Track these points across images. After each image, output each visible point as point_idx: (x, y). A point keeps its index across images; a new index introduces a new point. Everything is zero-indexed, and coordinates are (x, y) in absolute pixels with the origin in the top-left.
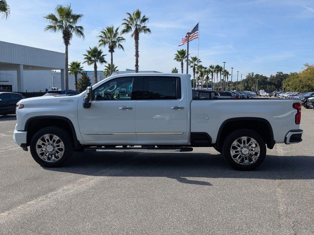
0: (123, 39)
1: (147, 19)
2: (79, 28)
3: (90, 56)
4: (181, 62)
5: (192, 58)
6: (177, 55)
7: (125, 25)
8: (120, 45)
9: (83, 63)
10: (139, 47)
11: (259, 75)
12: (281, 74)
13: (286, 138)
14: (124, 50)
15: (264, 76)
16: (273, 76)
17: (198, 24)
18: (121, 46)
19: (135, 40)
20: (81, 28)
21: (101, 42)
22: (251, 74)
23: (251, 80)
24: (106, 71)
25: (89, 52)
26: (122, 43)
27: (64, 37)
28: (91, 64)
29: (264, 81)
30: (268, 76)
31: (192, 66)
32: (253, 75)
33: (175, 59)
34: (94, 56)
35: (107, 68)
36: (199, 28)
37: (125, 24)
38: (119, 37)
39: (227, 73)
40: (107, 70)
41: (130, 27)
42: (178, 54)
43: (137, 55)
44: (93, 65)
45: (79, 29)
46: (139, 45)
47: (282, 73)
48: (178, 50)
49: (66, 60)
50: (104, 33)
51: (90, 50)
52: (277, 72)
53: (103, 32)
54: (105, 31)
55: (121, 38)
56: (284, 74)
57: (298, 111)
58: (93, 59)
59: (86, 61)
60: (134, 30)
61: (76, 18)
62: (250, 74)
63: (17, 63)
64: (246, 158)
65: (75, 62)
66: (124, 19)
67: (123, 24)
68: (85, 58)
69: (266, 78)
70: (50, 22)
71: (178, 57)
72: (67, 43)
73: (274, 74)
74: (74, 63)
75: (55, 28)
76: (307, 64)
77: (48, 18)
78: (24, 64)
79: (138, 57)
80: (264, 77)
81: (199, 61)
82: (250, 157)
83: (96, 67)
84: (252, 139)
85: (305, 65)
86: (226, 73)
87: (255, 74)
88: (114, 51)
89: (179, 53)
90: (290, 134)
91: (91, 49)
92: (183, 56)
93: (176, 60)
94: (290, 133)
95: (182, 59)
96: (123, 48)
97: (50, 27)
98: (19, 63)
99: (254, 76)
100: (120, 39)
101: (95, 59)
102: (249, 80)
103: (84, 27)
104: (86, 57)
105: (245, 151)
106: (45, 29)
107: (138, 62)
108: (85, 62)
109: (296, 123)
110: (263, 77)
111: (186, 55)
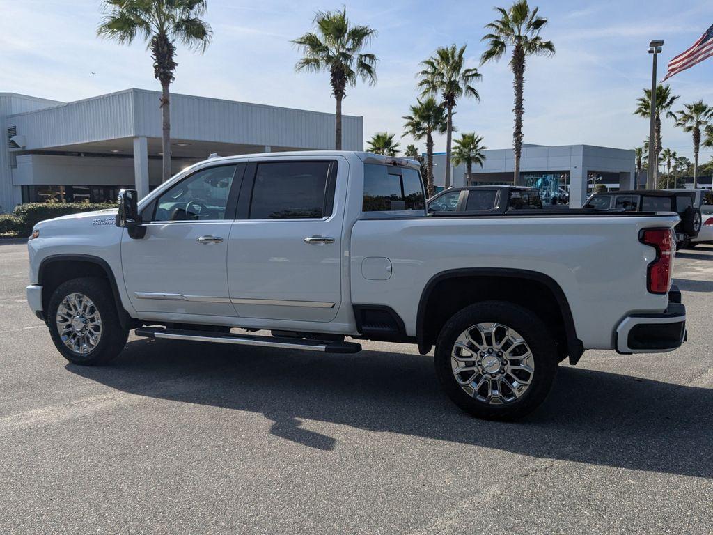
0: (476, 75)
1: (546, 21)
2: (367, 59)
3: (417, 119)
5: (689, 106)
6: (644, 102)
7: (490, 40)
8: (469, 88)
9: (403, 136)
10: (525, 89)
13: (615, 336)
14: (479, 99)
18: (473, 90)
19: (516, 73)
20: (371, 57)
21: (426, 86)
24: (457, 150)
25: (415, 110)
26: (474, 83)
27: (332, 81)
28: (420, 136)
31: (690, 128)
33: (637, 113)
34: (427, 119)
35: (458, 145)
37: (491, 36)
38: (467, 71)
40: (459, 148)
41: (503, 44)
42: (646, 99)
43: (519, 109)
44: (424, 139)
45: (367, 61)
46: (524, 84)
49: (337, 132)
50: (432, 64)
51: (419, 106)
53: (428, 62)
54: (434, 61)
55: (474, 72)
57: (659, 253)
58: (425, 125)
59: (410, 132)
60: (514, 48)
61: (359, 35)
63: (259, 144)
64: (494, 382)
65: (380, 135)
66: (489, 25)
67: (486, 37)
68: (407, 125)
70: (305, 52)
71: (647, 106)
72: (339, 93)
74: (378, 137)
75: (316, 61)
77: (301, 43)
78: (272, 145)
79: (522, 113)
82: (507, 383)
83: (430, 144)
84: (510, 330)
88: (454, 104)
89: (648, 96)
90: (630, 323)
91: (420, 103)
92: (661, 103)
93: (640, 114)
94: (628, 319)
95: (658, 111)
96: (477, 95)
97: (307, 62)
98: (263, 144)
100: (470, 73)
101: (428, 124)
103: (377, 56)
104: (409, 120)
105: (492, 365)
106: (298, 67)
107: (521, 127)
108: (407, 133)
109: (650, 290)
111: (670, 99)
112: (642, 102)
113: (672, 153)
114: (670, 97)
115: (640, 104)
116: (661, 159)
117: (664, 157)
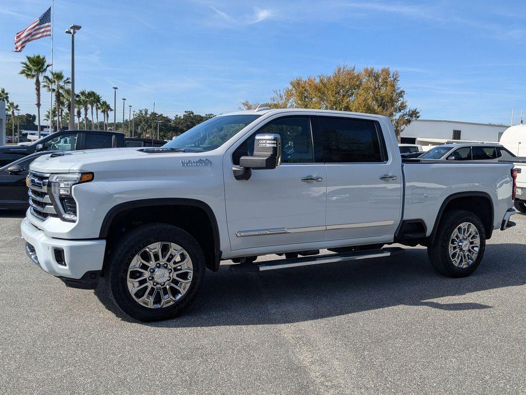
4: (35, 80)
5: (52, 74)
6: (27, 66)
11: (156, 114)
12: (191, 115)
15: (166, 116)
16: (178, 117)
17: (50, 9)
22: (144, 112)
23: (144, 122)
29: (165, 125)
30: (172, 117)
31: (53, 90)
32: (146, 113)
33: (21, 73)
36: (51, 17)
39: (108, 107)
42: (28, 63)
47: (193, 113)
48: (28, 56)
52: (186, 112)
56: (196, 116)
62: (141, 111)
69: (167, 120)
71: (29, 69)
73: (181, 114)
76: (246, 101)
80: (165, 118)
81: (67, 81)
85: (243, 104)
86: (106, 108)
87: (149, 113)
89: (30, 61)
92: (40, 69)
93: (24, 75)
95: (37, 74)
99: (148, 116)
102: (141, 122)
110: (163, 117)
111: (46, 66)
112: (25, 66)
113: (15, 105)
114: (46, 64)
115: (24, 67)
116: (7, 109)
117: (9, 108)
